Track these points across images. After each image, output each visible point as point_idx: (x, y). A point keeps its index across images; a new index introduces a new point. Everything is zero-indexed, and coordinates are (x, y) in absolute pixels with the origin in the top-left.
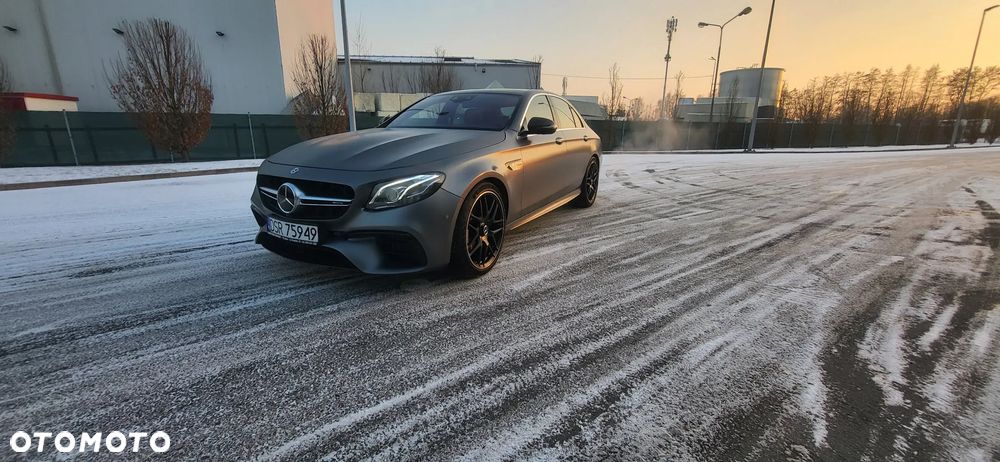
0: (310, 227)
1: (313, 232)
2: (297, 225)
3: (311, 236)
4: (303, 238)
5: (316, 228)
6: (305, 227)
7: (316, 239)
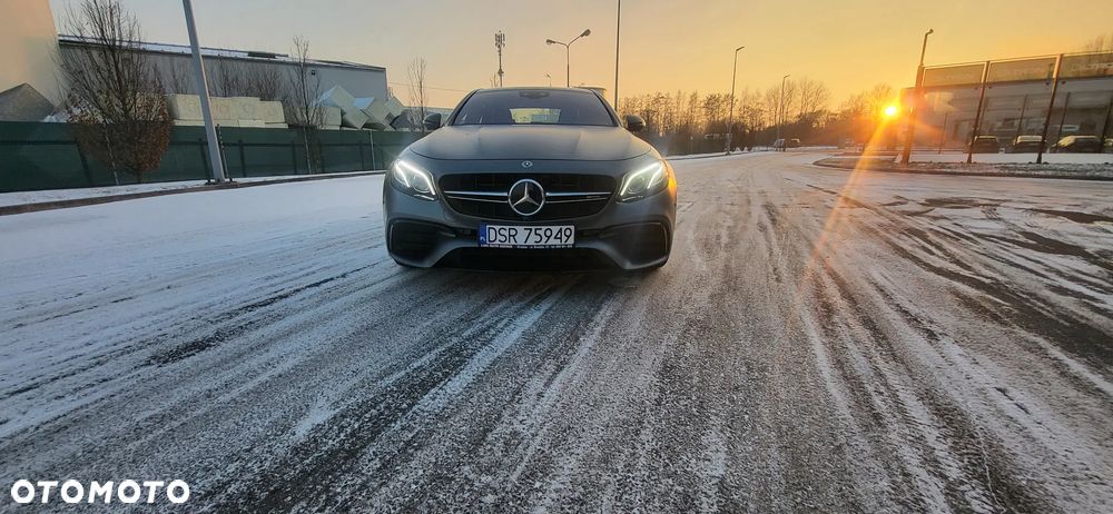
0: (564, 228)
1: (568, 233)
2: (544, 228)
3: (564, 238)
4: (552, 242)
5: (572, 228)
6: (555, 229)
7: (571, 241)
